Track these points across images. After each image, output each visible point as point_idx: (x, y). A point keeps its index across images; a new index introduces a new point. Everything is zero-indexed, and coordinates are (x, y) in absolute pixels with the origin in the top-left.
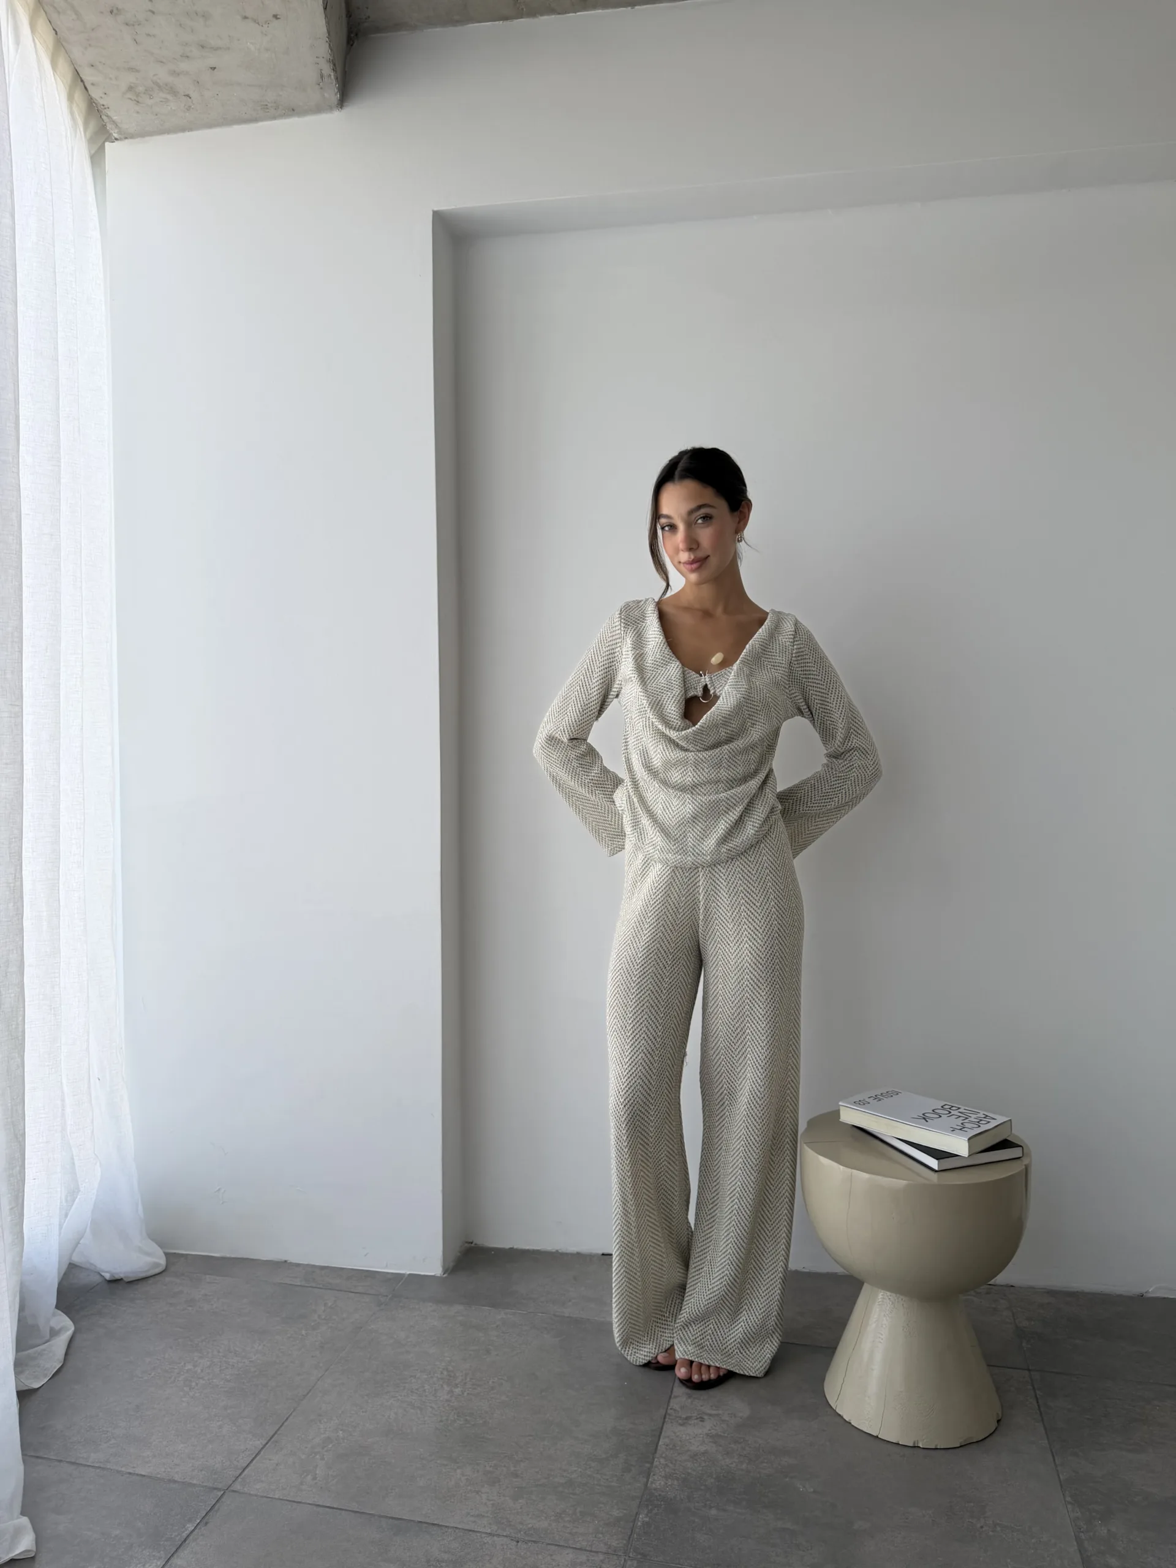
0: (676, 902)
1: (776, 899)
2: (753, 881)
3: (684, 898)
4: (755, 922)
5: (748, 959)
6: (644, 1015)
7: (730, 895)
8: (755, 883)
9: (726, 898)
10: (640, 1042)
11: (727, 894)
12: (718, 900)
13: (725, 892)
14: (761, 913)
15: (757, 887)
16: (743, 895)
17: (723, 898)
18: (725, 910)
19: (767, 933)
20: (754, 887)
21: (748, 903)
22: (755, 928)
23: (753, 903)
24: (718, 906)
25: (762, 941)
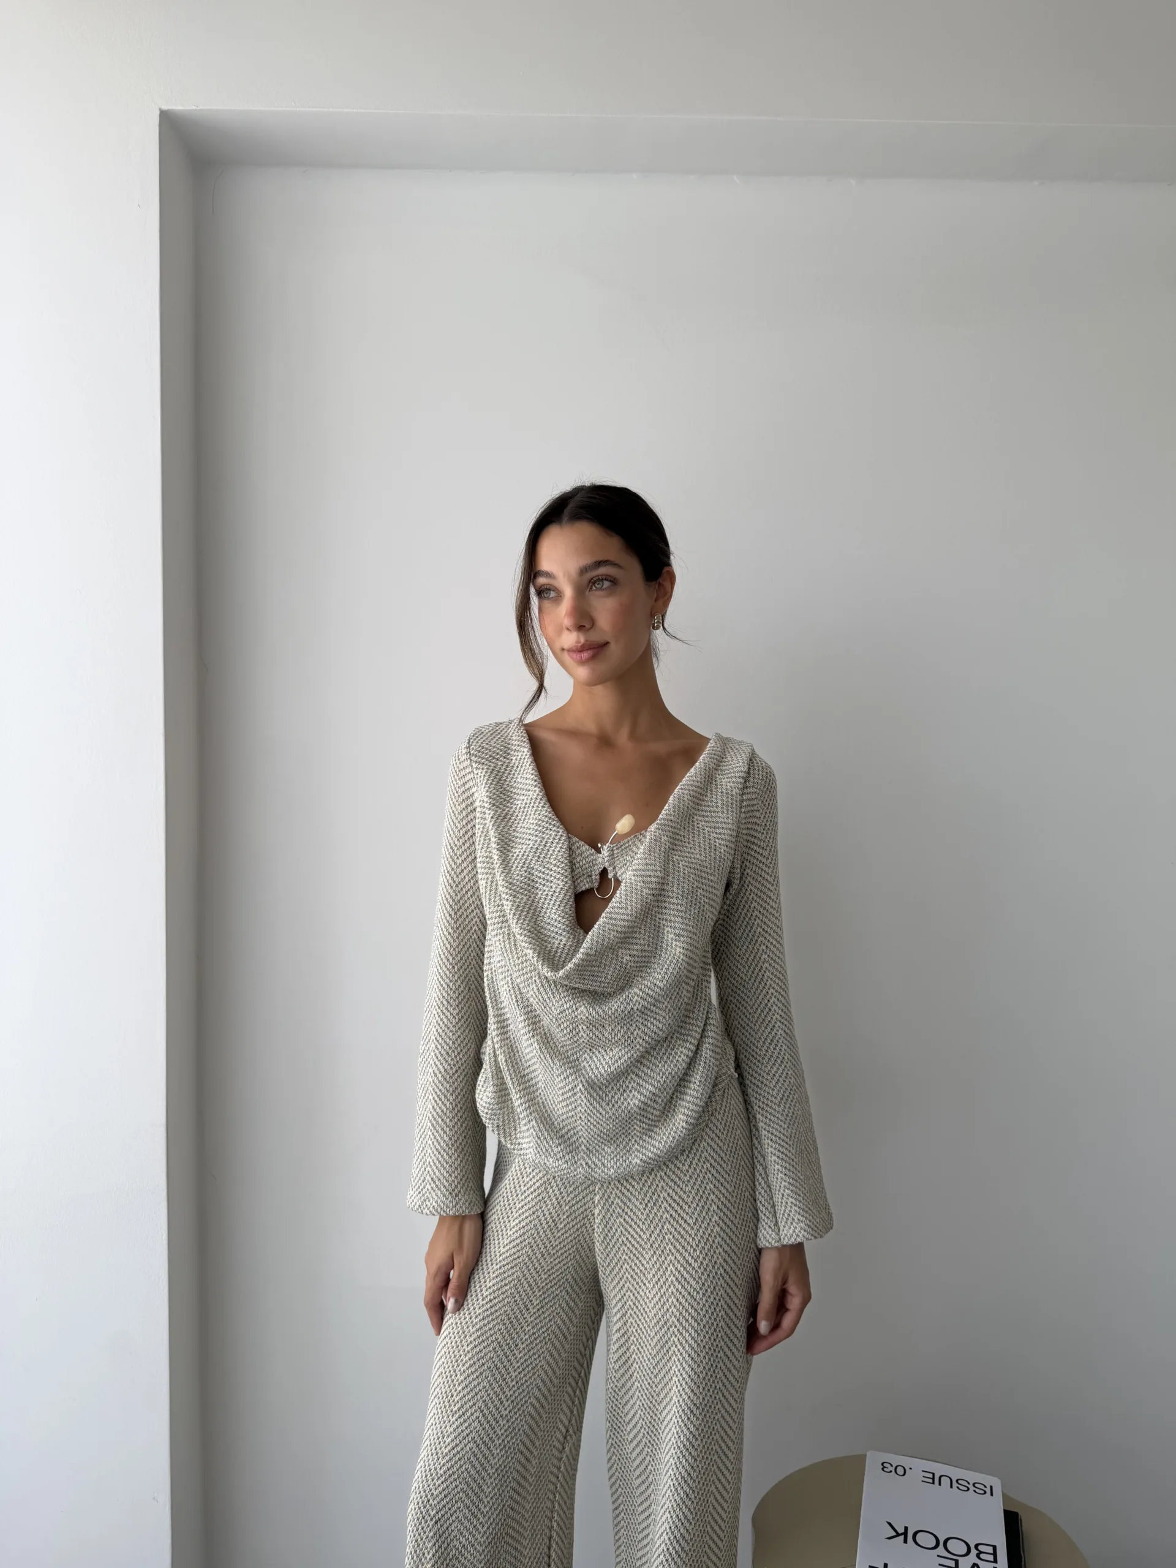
0: (554, 1212)
1: (721, 1210)
2: (683, 1182)
3: (567, 1208)
4: (686, 1250)
5: (675, 1310)
6: (482, 1380)
7: (646, 1205)
8: (686, 1185)
9: (639, 1210)
10: (470, 1425)
11: (641, 1203)
12: (626, 1213)
13: (637, 1199)
14: (696, 1235)
15: (690, 1192)
16: (667, 1206)
17: (634, 1210)
18: (638, 1230)
19: (705, 1269)
20: (685, 1193)
21: (674, 1219)
22: (687, 1261)
23: (682, 1218)
24: (627, 1223)
25: (697, 1282)
